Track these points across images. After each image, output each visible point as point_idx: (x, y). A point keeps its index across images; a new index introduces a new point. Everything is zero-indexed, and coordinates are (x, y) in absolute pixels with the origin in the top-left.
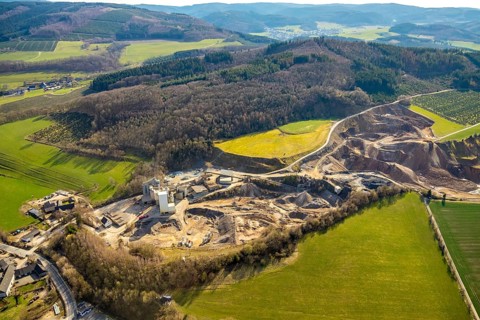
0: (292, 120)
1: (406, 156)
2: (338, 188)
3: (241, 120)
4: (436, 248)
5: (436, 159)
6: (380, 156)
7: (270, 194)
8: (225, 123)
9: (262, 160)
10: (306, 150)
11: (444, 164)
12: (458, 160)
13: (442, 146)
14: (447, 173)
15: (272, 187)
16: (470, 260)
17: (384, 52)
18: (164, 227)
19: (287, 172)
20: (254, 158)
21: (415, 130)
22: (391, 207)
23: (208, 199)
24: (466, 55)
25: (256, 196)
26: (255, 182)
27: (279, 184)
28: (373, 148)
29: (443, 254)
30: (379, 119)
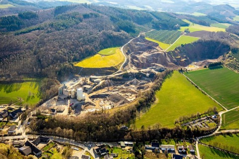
0: (101, 49)
1: (157, 59)
2: (148, 74)
3: (80, 50)
4: (195, 87)
5: (169, 59)
6: (147, 61)
7: (120, 83)
8: (73, 53)
9: (106, 68)
10: (121, 61)
11: (172, 61)
12: (176, 58)
13: (169, 53)
14: (174, 64)
15: (119, 80)
16: (206, 88)
17: (119, 12)
18: (86, 106)
19: (121, 72)
20: (102, 68)
21: (154, 48)
22: (172, 77)
23: (95, 90)
24: (151, 13)
25: (114, 85)
26: (110, 79)
27: (121, 78)
28: (143, 58)
29: (198, 88)
30: (137, 45)
